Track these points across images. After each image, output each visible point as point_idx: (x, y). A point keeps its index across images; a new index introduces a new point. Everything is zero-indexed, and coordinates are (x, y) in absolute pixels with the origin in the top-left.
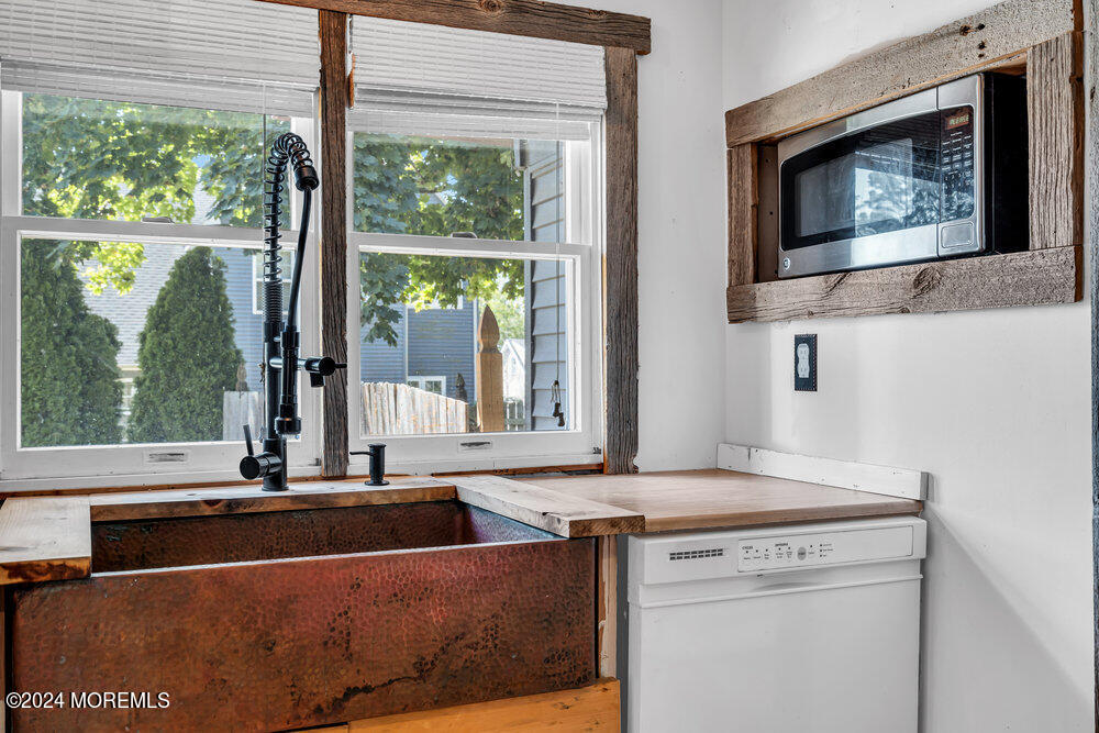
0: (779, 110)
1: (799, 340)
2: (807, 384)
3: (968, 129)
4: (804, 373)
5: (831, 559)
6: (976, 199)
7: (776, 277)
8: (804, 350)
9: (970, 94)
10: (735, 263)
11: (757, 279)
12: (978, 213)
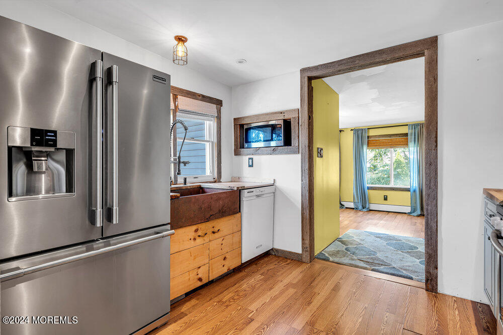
0: (246, 119)
1: (249, 159)
2: (250, 166)
3: (281, 127)
4: (251, 164)
5: (265, 192)
6: (282, 138)
7: (243, 148)
8: (250, 161)
9: (281, 122)
10: (236, 145)
11: (240, 148)
12: (283, 140)
